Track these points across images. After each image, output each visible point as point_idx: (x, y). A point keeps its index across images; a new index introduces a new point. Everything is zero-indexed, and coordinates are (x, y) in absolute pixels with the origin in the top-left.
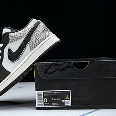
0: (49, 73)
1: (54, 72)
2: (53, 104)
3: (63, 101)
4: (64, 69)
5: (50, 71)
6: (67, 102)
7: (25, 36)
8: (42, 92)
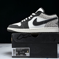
0: (19, 39)
1: (21, 38)
2: (21, 55)
3: (26, 53)
4: (26, 37)
5: (19, 38)
6: (28, 54)
7: (47, 19)
8: (15, 48)
